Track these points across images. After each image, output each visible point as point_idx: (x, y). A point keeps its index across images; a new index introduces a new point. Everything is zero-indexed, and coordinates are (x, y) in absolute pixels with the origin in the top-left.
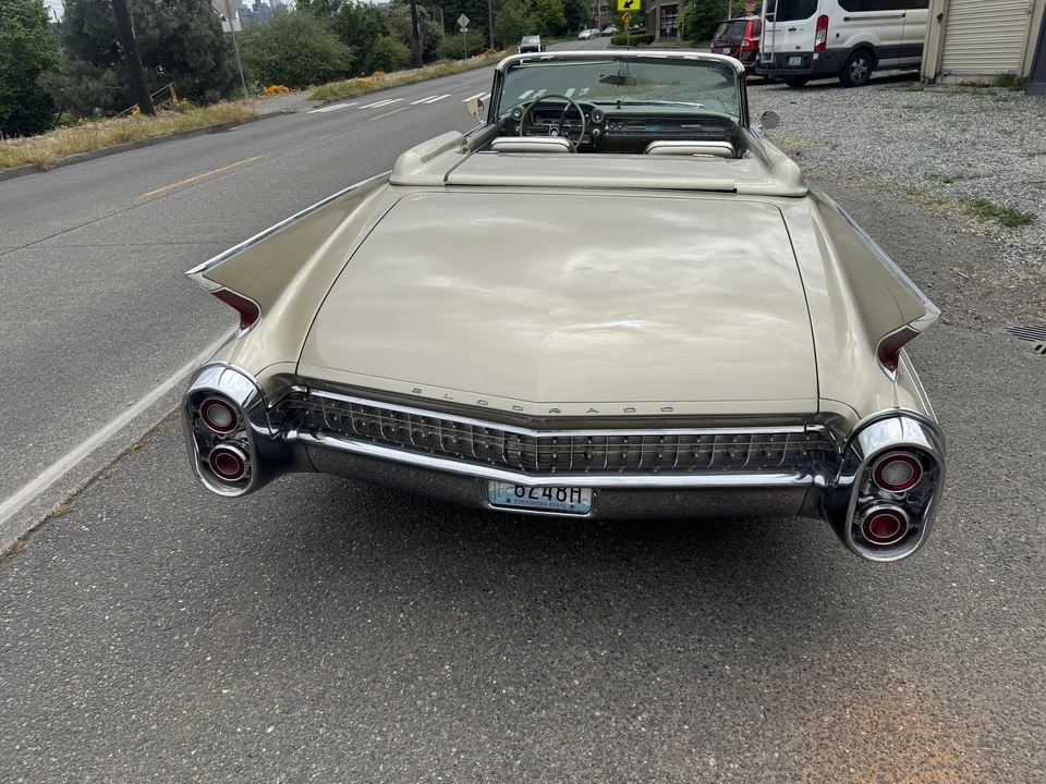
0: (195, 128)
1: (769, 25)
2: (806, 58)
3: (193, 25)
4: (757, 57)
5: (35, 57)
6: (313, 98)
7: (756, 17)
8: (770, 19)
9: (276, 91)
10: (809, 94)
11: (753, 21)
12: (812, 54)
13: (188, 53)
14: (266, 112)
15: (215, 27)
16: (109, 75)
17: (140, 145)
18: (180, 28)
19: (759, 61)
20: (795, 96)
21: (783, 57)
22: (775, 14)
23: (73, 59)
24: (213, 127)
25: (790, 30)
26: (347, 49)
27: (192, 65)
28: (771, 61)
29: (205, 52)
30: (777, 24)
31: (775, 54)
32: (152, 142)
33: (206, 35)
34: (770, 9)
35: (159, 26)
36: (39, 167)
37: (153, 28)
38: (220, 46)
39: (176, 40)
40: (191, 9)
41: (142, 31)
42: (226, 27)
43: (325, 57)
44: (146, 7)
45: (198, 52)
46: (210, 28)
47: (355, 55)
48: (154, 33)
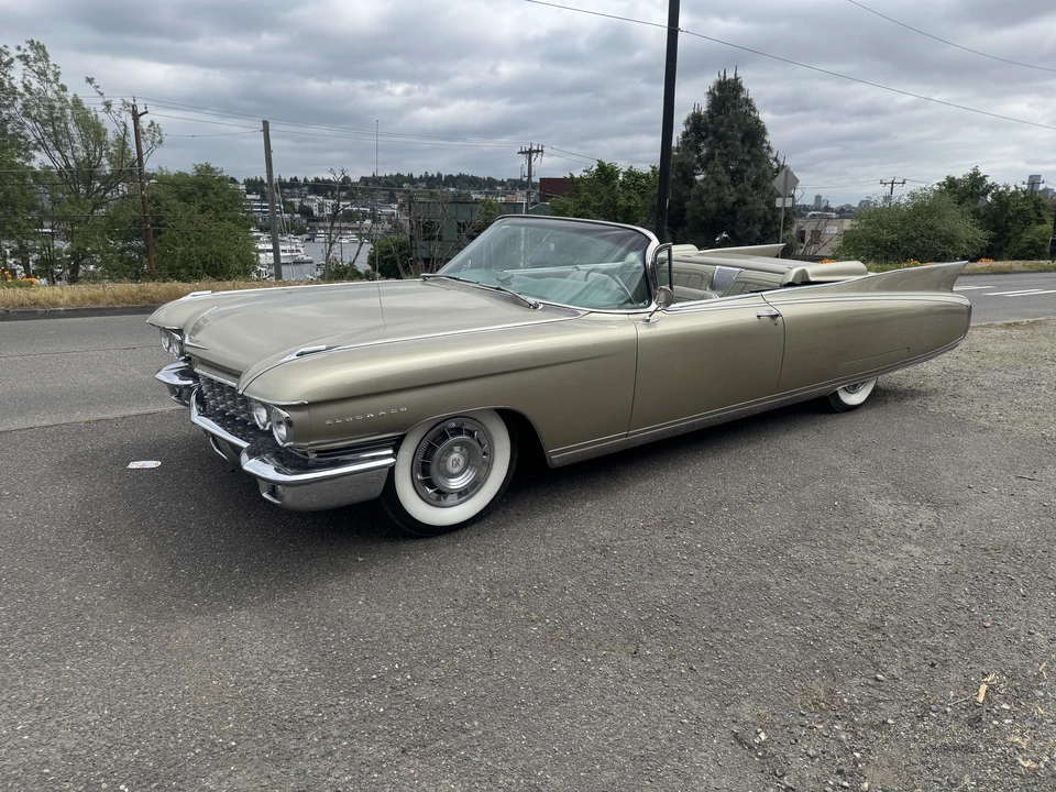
3: (750, 199)
15: (770, 203)
18: (737, 202)
26: (981, 234)
33: (759, 209)
35: (718, 200)
37: (712, 201)
39: (733, 212)
40: (756, 186)
41: (702, 203)
42: (779, 203)
43: (949, 240)
44: (713, 184)
45: (748, 223)
46: (766, 203)
47: (989, 240)
48: (712, 206)
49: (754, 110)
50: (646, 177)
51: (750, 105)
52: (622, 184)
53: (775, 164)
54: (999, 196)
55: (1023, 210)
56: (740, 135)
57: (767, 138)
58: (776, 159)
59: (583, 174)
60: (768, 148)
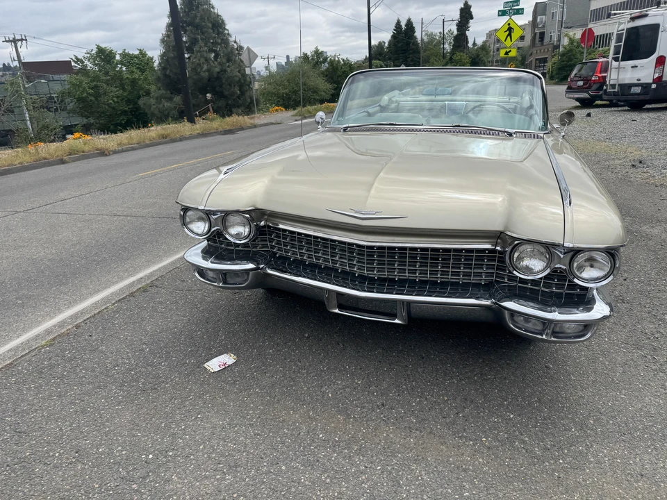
0: (213, 131)
1: (615, 64)
2: (646, 87)
3: (229, 70)
4: (605, 88)
5: (142, 89)
6: (296, 115)
7: (605, 59)
8: (616, 59)
9: (277, 110)
10: (647, 114)
11: (602, 62)
12: (650, 84)
13: (224, 86)
14: (262, 122)
15: (242, 71)
16: (178, 99)
17: (173, 141)
18: (221, 71)
19: (606, 90)
20: (635, 115)
21: (625, 88)
22: (620, 56)
23: (160, 89)
24: (225, 131)
25: (632, 67)
26: (329, 86)
27: (226, 93)
28: (616, 90)
29: (234, 86)
30: (623, 63)
31: (619, 85)
32: (182, 139)
33: (236, 76)
34: (617, 52)
35: (208, 70)
36: (103, 153)
37: (204, 71)
38: (245, 82)
39: (218, 78)
40: (229, 60)
41: (198, 74)
42: (248, 71)
43: (315, 91)
44: (202, 60)
45: (230, 85)
46: (239, 71)
47: (334, 90)
48: (206, 75)
49: (213, 8)
50: (136, 57)
51: (210, 4)
52: (121, 63)
53: (235, 45)
54: (332, 62)
55: (345, 71)
56: (210, 25)
57: (227, 27)
58: (235, 42)
59: (86, 55)
60: (228, 34)
